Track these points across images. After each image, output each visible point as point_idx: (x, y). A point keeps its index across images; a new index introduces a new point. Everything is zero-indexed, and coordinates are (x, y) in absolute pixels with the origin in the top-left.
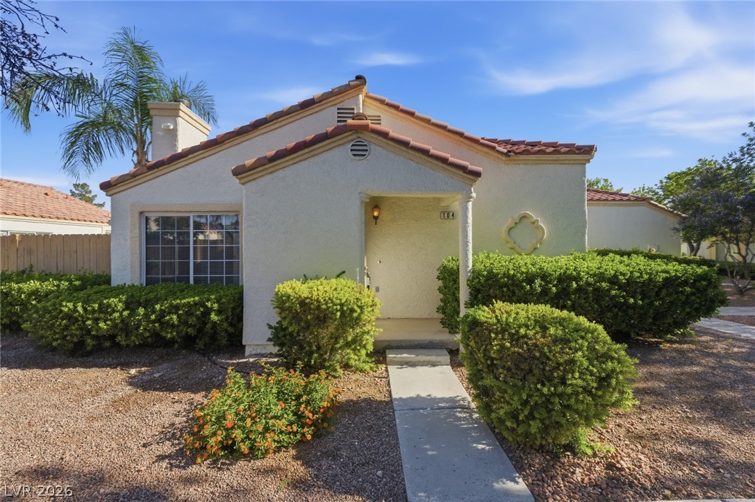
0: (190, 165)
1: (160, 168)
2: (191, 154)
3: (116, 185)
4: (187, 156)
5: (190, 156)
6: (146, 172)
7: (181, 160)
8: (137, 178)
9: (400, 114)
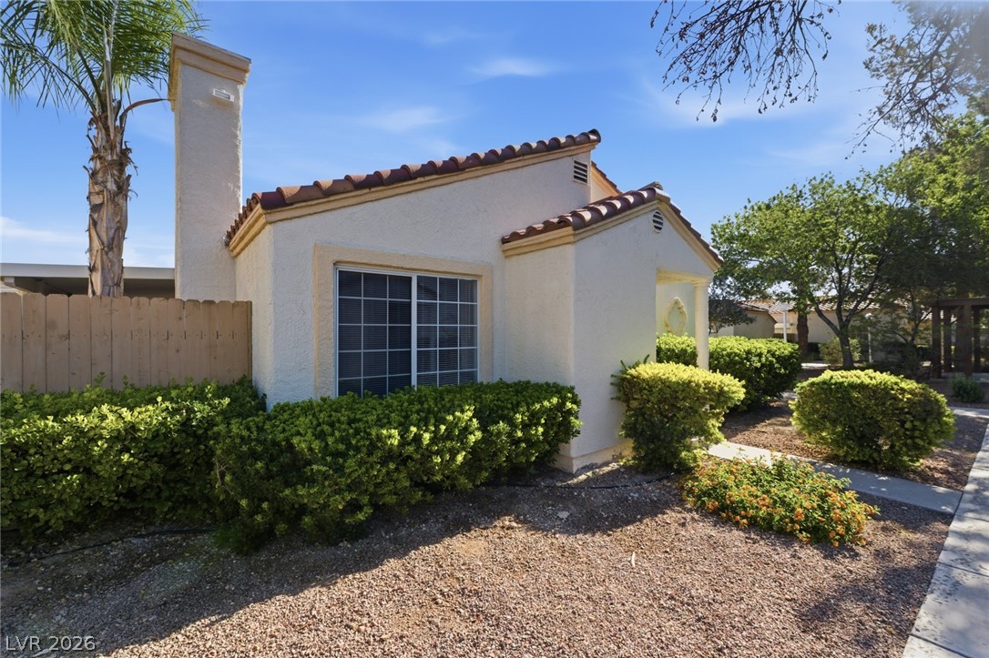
0: (413, 194)
1: (373, 190)
2: (420, 176)
3: (292, 204)
4: (415, 178)
5: (419, 179)
6: (351, 191)
7: (405, 183)
8: (331, 198)
9: (605, 182)
